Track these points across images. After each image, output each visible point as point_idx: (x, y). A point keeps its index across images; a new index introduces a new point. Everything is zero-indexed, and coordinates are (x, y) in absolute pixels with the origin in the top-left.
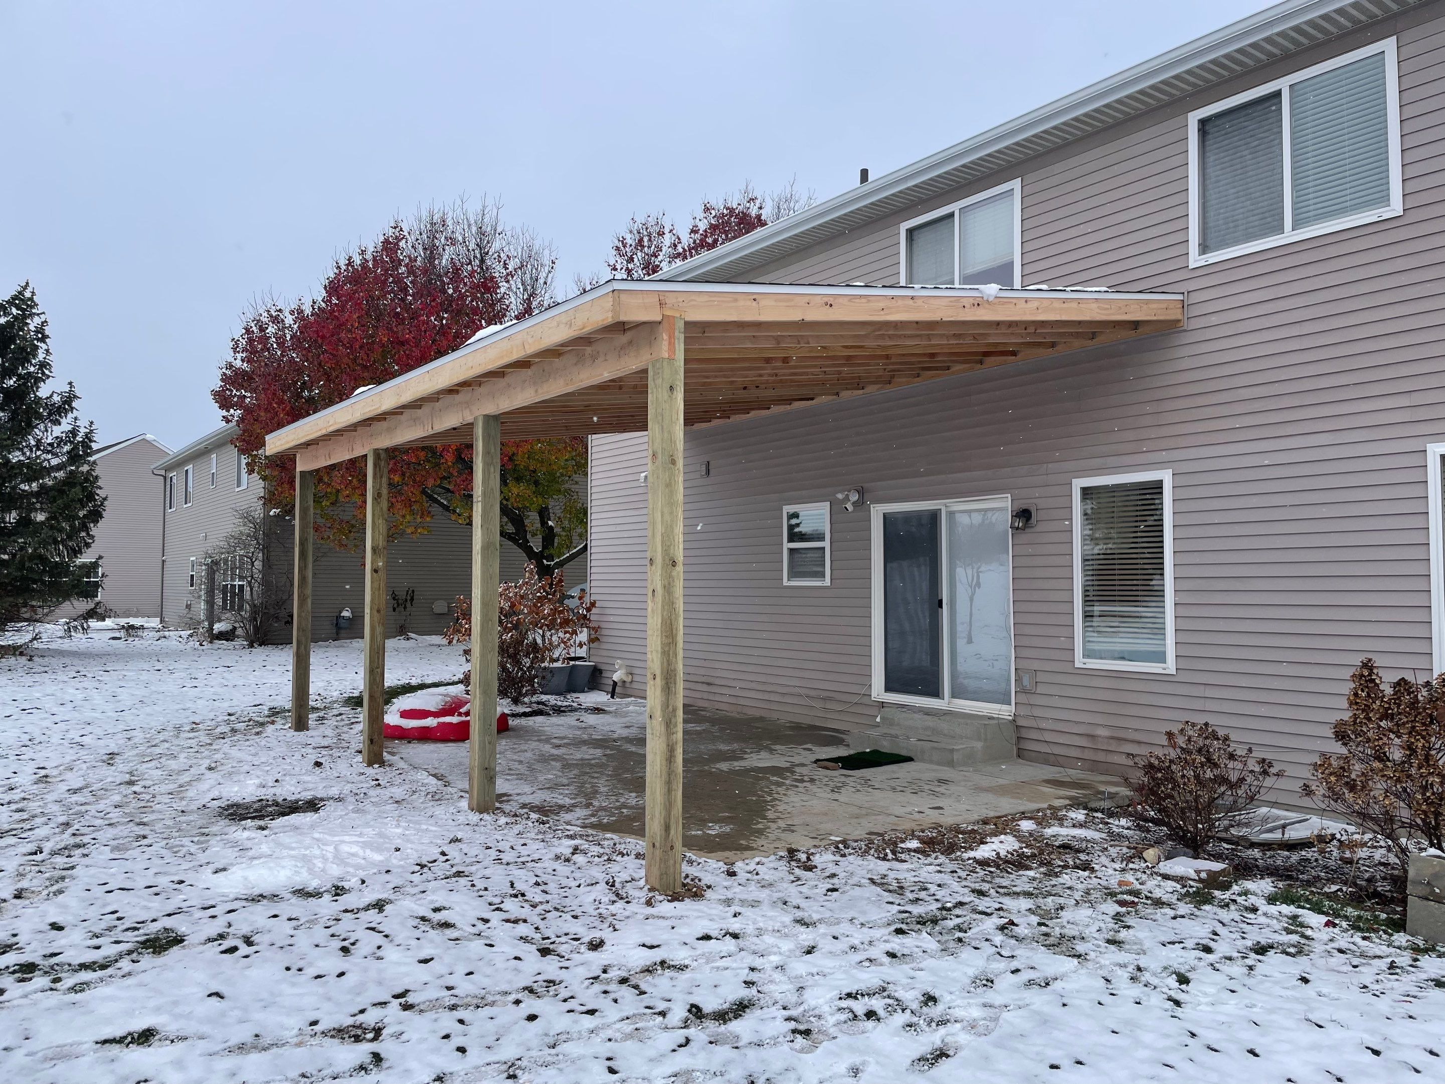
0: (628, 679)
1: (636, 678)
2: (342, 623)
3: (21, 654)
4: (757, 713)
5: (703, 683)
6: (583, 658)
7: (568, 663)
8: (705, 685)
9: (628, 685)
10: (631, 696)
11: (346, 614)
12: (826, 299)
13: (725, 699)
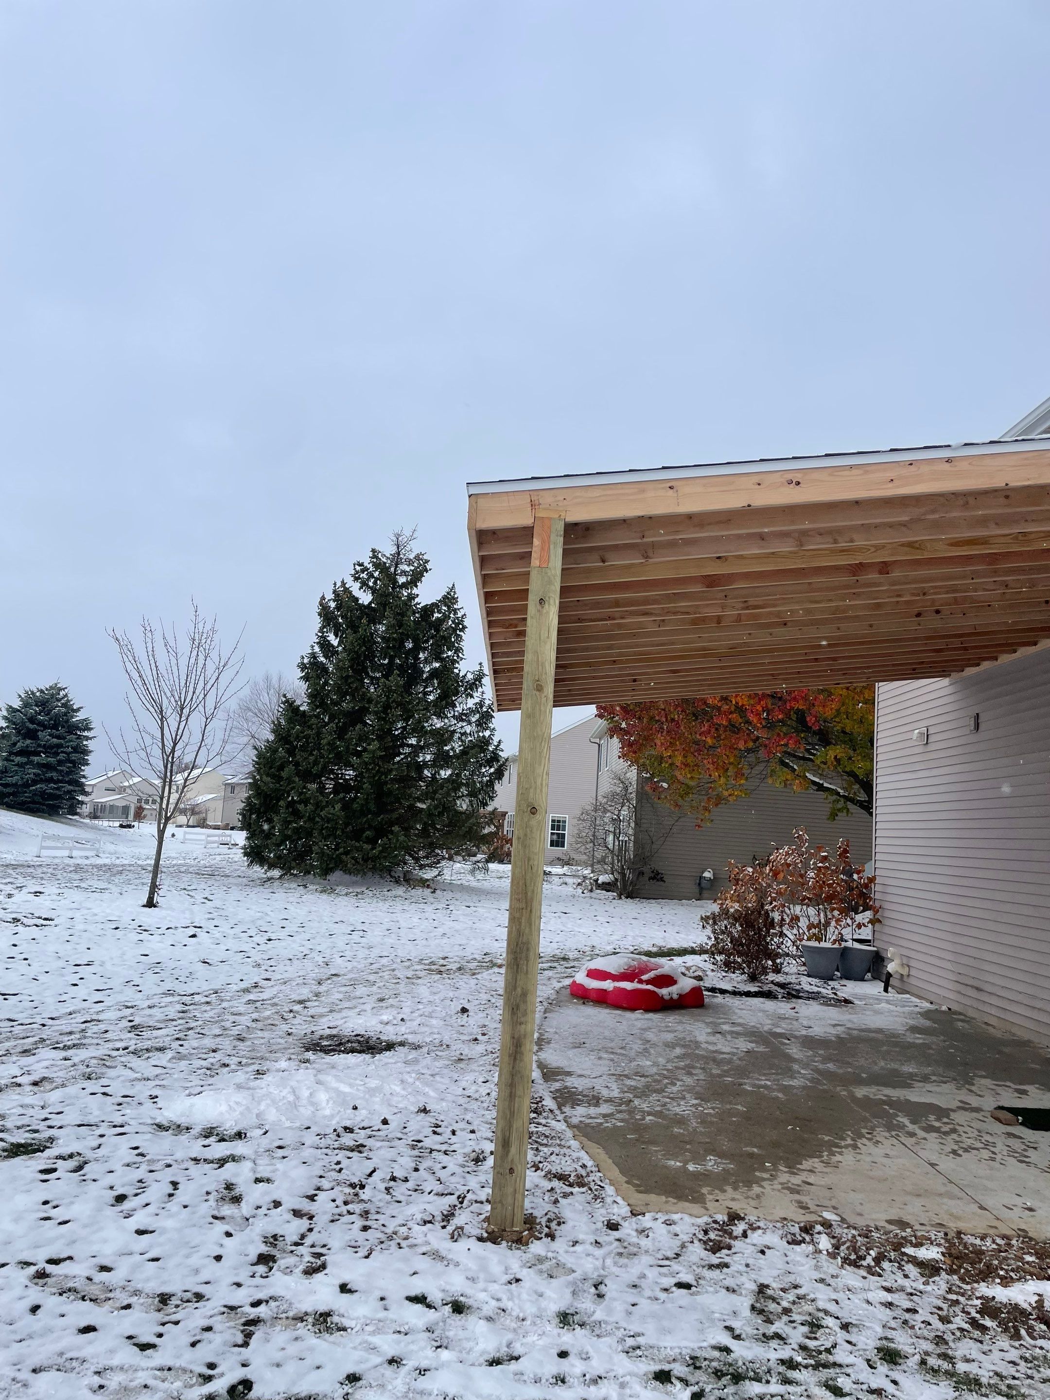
0: (905, 972)
1: (913, 972)
2: (704, 883)
3: (428, 886)
4: (1026, 1036)
5: (972, 987)
6: (869, 941)
7: (840, 944)
8: (975, 991)
9: (905, 979)
10: (908, 993)
11: (707, 875)
12: (789, 476)
13: (993, 1011)
